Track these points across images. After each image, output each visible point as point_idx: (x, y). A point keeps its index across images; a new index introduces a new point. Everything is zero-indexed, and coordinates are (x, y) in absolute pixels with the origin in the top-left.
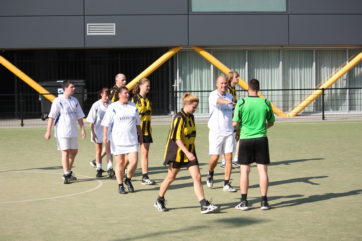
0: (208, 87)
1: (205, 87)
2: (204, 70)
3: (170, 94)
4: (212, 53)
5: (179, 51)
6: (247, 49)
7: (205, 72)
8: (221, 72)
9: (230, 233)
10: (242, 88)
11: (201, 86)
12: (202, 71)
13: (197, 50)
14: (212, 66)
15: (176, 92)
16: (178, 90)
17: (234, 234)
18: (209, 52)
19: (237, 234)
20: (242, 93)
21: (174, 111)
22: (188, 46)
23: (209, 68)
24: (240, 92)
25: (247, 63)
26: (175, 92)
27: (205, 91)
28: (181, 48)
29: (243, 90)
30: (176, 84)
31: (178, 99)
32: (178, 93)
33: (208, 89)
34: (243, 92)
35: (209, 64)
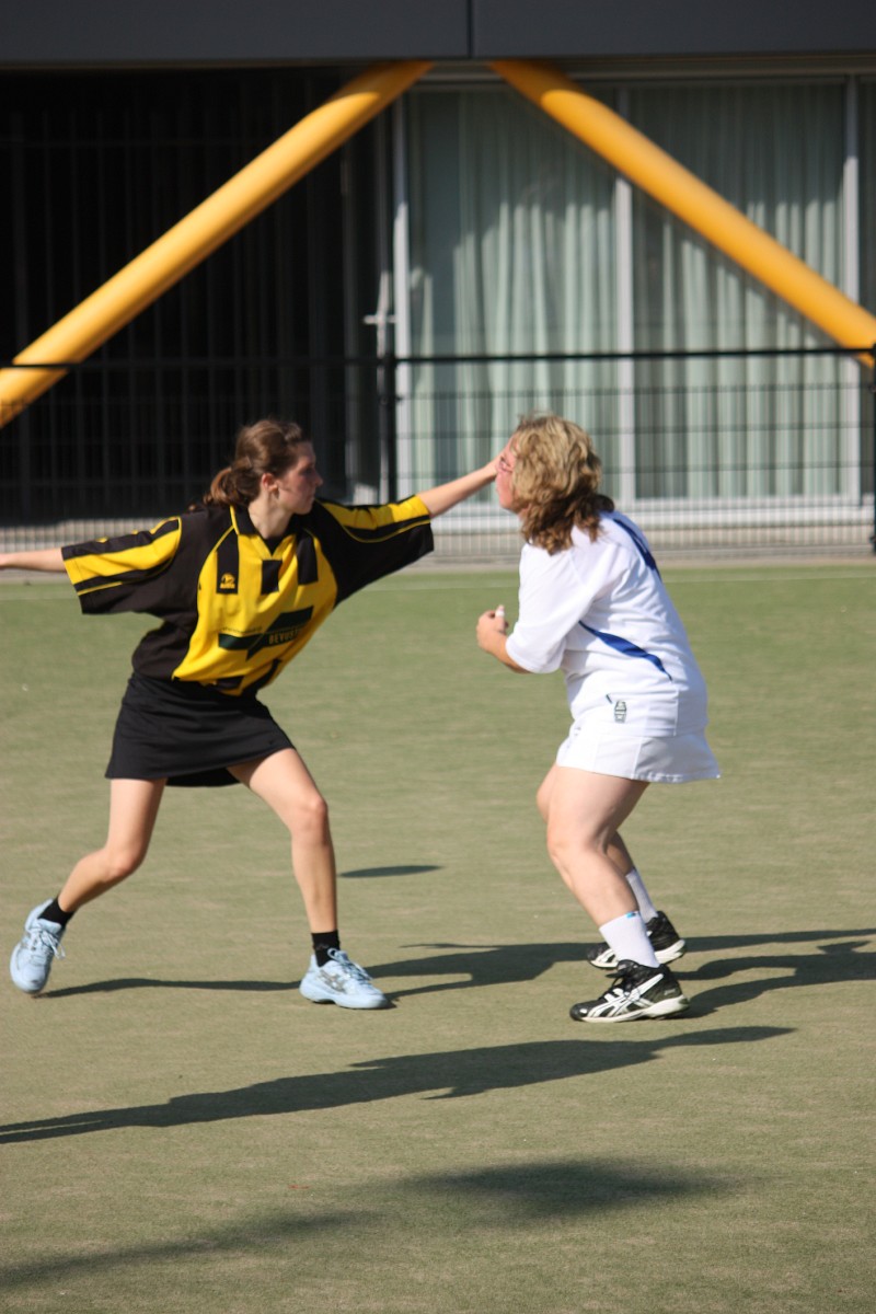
0: (597, 325)
1: (578, 327)
2: (571, 211)
3: (352, 375)
4: (624, 100)
5: (406, 95)
6: (858, 77)
7: (579, 226)
8: (685, 231)
9: (748, 1294)
10: (820, 332)
11: (554, 326)
12: (560, 215)
13: (524, 81)
14: (623, 194)
15: (392, 362)
16: (402, 350)
17: (776, 1296)
18: (605, 95)
19: (795, 1296)
20: (819, 369)
21: (373, 482)
22: (470, 57)
23: (605, 199)
24: (810, 361)
25: (851, 168)
26: (379, 362)
27: (578, 357)
28: (421, 73)
29: (828, 344)
30: (391, 311)
31: (402, 411)
32: (403, 372)
33: (597, 338)
34: (828, 360)
35: (599, 176)
